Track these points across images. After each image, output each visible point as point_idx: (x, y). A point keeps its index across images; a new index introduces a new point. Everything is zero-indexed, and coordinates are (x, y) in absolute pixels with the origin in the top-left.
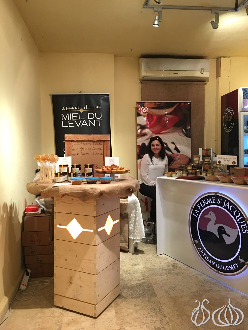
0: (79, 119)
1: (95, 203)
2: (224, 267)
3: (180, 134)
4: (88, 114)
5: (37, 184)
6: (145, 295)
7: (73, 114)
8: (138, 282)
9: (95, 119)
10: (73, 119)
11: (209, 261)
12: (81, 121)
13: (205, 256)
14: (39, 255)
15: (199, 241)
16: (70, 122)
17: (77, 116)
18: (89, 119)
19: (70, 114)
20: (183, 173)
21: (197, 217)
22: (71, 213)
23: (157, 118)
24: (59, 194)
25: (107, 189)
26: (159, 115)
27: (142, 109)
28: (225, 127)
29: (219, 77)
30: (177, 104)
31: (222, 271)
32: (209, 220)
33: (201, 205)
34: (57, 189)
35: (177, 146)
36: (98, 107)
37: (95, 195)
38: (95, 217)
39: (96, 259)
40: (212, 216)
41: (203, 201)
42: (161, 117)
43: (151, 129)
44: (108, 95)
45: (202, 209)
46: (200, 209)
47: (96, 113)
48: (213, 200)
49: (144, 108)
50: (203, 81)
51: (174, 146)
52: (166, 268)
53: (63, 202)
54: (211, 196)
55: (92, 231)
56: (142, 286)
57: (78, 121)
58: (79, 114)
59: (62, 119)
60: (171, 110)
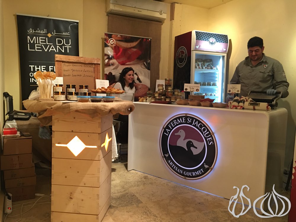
0: (47, 43)
1: (100, 121)
2: (191, 173)
3: (142, 66)
4: (57, 39)
5: (40, 102)
6: (132, 203)
7: (40, 38)
8: (121, 194)
9: (64, 45)
10: (40, 43)
11: (177, 170)
12: (49, 46)
13: (174, 167)
14: (21, 178)
15: (169, 155)
16: (37, 46)
17: (44, 41)
18: (57, 44)
19: (37, 37)
20: (152, 99)
21: (167, 135)
22: (72, 131)
23: (123, 49)
24: (71, 111)
25: (116, 107)
26: (125, 48)
27: (110, 40)
28: (178, 63)
29: (173, 20)
30: (140, 39)
31: (189, 177)
32: (179, 136)
33: (172, 124)
34: (68, 105)
35: (140, 77)
36: (67, 34)
37: (106, 112)
38: (99, 134)
39: (99, 172)
40: (182, 133)
41: (174, 121)
42: (126, 50)
43: (118, 60)
44: (78, 23)
45: (173, 128)
46: (171, 128)
47: (64, 39)
48: (183, 120)
49: (111, 40)
50: (160, 21)
51: (137, 77)
52: (140, 180)
53: (63, 120)
54: (182, 117)
55: (96, 147)
56: (127, 196)
57: (46, 46)
58: (47, 38)
59: (28, 42)
60: (134, 44)
